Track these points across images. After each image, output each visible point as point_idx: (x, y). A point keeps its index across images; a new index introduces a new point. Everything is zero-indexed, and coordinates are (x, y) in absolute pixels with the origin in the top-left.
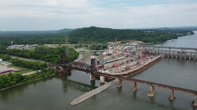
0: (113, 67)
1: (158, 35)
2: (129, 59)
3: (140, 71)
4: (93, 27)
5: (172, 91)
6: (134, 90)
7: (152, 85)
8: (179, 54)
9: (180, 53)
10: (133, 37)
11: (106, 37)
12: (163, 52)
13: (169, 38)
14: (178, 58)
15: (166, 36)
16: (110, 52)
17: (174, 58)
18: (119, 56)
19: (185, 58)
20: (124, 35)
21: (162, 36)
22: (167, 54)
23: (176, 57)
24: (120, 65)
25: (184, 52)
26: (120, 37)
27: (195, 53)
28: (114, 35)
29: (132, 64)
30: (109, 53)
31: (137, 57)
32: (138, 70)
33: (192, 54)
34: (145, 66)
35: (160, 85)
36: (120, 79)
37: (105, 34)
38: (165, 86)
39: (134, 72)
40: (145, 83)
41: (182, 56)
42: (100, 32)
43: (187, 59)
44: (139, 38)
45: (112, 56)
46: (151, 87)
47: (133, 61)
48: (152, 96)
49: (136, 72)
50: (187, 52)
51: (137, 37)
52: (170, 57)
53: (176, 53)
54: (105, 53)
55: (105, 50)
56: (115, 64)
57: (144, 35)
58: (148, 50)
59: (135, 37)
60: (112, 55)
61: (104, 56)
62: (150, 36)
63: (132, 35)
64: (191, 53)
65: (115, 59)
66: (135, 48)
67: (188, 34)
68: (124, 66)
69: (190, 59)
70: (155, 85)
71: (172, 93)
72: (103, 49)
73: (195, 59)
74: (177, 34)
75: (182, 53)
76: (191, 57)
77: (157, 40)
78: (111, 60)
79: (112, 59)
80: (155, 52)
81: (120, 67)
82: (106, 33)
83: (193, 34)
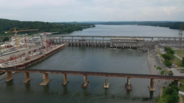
0: (11, 59)
1: (66, 27)
2: (33, 49)
3: (41, 60)
5: (64, 76)
6: (26, 82)
7: (45, 73)
8: (80, 42)
9: (81, 40)
10: (41, 29)
12: (67, 40)
13: (75, 29)
14: (80, 45)
15: (73, 28)
16: (12, 44)
17: (76, 45)
18: (21, 47)
19: (85, 45)
20: (31, 27)
21: (69, 27)
22: (70, 42)
23: (78, 45)
24: (21, 56)
25: (84, 40)
29: (34, 55)
30: (9, 45)
31: (41, 47)
32: (37, 60)
33: (91, 41)
34: (46, 55)
35: (52, 71)
36: (9, 72)
37: (10, 26)
38: (57, 72)
39: (31, 62)
40: (37, 72)
41: (83, 43)
42: (4, 24)
43: (87, 45)
44: (47, 29)
45: (13, 48)
46: (44, 75)
47: (37, 51)
48: (45, 84)
49: (36, 61)
50: (86, 40)
51: (45, 28)
52: (73, 45)
54: (4, 45)
55: (6, 42)
56: (13, 56)
57: (52, 27)
58: (53, 40)
59: (43, 28)
60: (13, 46)
61: (2, 49)
62: (57, 27)
63: (39, 27)
65: (15, 50)
66: (40, 38)
67: (91, 27)
68: (24, 58)
69: (89, 45)
70: (47, 72)
71: (64, 78)
73: (92, 45)
74: (82, 27)
75: (83, 41)
76: (89, 43)
77: (64, 31)
78: (9, 52)
79: (11, 51)
80: (60, 41)
81: (20, 59)
83: (95, 26)
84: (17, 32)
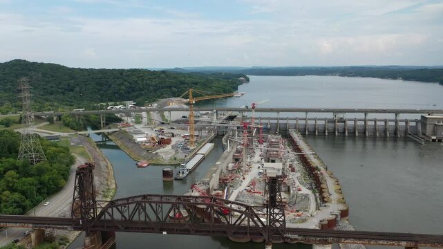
4: (20, 60)
8: (330, 126)
10: (160, 88)
11: (77, 89)
19: (346, 134)
22: (303, 127)
23: (326, 134)
25: (342, 121)
26: (123, 87)
27: (362, 120)
28: (101, 85)
30: (154, 137)
33: (358, 123)
37: (72, 81)
41: (338, 130)
42: (52, 76)
50: (348, 120)
53: (323, 122)
54: (141, 138)
60: (168, 140)
61: (153, 149)
63: (154, 84)
64: (355, 120)
65: (196, 153)
66: (215, 114)
69: (357, 134)
72: (107, 124)
73: (367, 134)
75: (339, 122)
76: (358, 130)
80: (271, 124)
82: (73, 78)
83: (248, 80)
84: (194, 102)
